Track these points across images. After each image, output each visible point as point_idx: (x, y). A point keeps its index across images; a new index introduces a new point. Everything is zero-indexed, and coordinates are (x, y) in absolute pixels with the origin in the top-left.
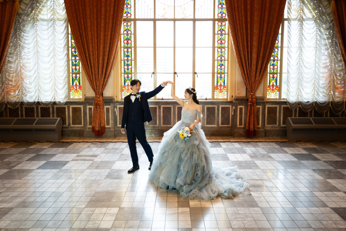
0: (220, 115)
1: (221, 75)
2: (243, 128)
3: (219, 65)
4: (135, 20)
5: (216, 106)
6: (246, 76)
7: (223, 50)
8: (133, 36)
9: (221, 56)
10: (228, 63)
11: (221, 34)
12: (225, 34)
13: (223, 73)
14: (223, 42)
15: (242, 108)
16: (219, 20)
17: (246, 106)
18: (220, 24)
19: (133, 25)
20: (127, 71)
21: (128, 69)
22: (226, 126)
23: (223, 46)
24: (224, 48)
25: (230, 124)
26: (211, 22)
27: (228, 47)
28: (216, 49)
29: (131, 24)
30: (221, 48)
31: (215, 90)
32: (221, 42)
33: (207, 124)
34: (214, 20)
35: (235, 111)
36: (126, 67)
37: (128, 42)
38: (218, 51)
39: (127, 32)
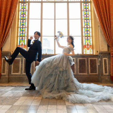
0: (89, 66)
1: (87, 38)
2: (108, 75)
3: (86, 31)
4: (29, 2)
5: (86, 59)
6: (108, 35)
7: (88, 21)
8: (27, 12)
9: (87, 25)
10: (92, 29)
11: (86, 11)
12: (89, 11)
13: (89, 36)
14: (88, 16)
15: (106, 60)
16: (84, 2)
17: (109, 58)
18: (85, 4)
19: (27, 6)
20: (22, 35)
21: (22, 34)
22: (95, 74)
23: (88, 18)
24: (89, 19)
25: (97, 72)
26: (79, 4)
27: (91, 19)
28: (83, 20)
29: (26, 5)
30: (86, 19)
31: (84, 48)
32: (86, 16)
33: (80, 73)
34: (81, 2)
35: (101, 62)
36: (21, 32)
37: (23, 16)
38: (84, 22)
39: (23, 10)
